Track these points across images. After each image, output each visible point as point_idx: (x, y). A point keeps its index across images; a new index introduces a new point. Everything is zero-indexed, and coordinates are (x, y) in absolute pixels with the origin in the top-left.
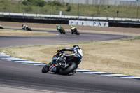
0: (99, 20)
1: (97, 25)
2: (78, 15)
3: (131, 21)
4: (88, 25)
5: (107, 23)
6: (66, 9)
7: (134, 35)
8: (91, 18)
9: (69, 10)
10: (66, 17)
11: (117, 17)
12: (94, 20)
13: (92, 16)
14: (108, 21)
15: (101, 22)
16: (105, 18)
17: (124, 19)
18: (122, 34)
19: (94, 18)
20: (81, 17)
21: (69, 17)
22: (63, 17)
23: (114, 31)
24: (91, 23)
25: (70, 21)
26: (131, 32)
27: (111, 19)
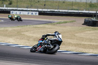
0: (32, 11)
1: (30, 14)
2: (17, 7)
3: (54, 11)
4: (24, 14)
5: (38, 13)
6: (9, 3)
7: (56, 21)
8: (26, 9)
9: (10, 4)
10: (9, 8)
11: (45, 8)
12: (28, 11)
13: (27, 8)
14: (38, 11)
15: (33, 12)
16: (36, 10)
17: (49, 10)
18: (48, 20)
19: (29, 9)
20: (19, 9)
21: (11, 9)
22: (6, 8)
23: (42, 18)
24: (26, 13)
25: (11, 11)
26: (54, 19)
27: (40, 10)
